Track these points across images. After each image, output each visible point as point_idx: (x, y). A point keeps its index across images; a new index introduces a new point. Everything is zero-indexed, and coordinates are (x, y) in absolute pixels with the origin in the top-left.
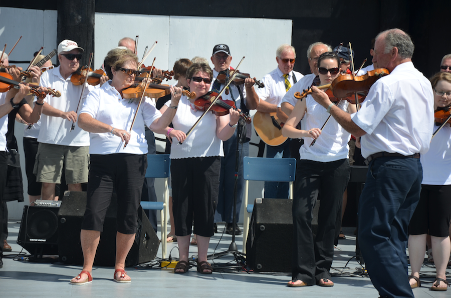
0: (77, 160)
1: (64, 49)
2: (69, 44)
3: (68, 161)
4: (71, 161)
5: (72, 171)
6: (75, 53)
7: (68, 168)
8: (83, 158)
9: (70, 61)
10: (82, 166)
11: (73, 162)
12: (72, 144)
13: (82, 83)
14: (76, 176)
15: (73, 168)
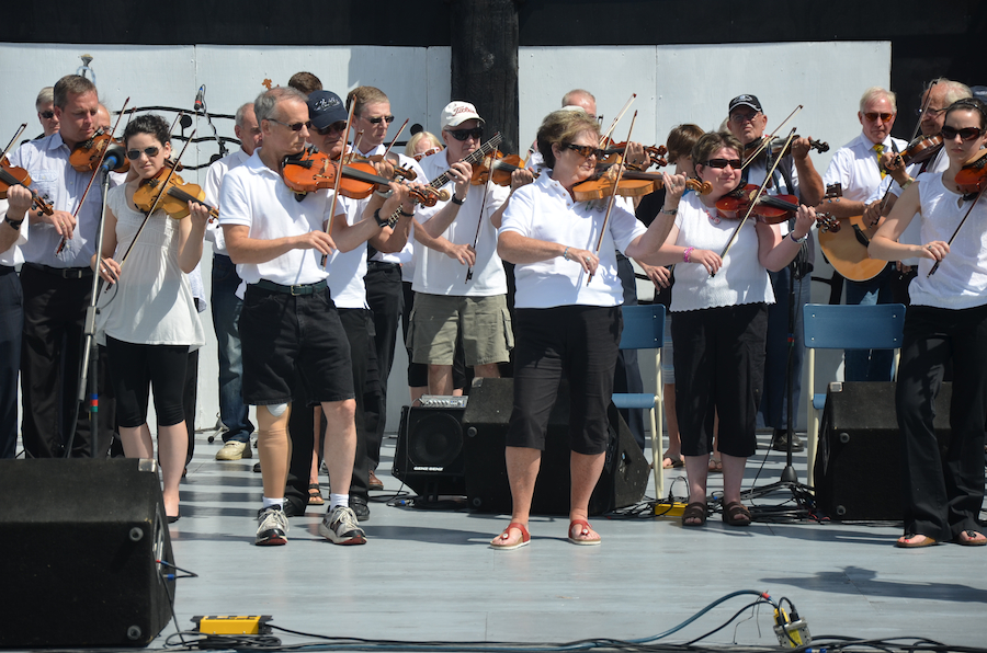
0: (483, 321)
1: (449, 121)
2: (458, 111)
3: (467, 324)
4: (472, 322)
5: (475, 341)
6: (470, 127)
7: (467, 337)
8: (493, 317)
9: (460, 143)
10: (493, 331)
11: (475, 324)
12: (472, 292)
13: (485, 182)
14: (482, 349)
15: (476, 335)
